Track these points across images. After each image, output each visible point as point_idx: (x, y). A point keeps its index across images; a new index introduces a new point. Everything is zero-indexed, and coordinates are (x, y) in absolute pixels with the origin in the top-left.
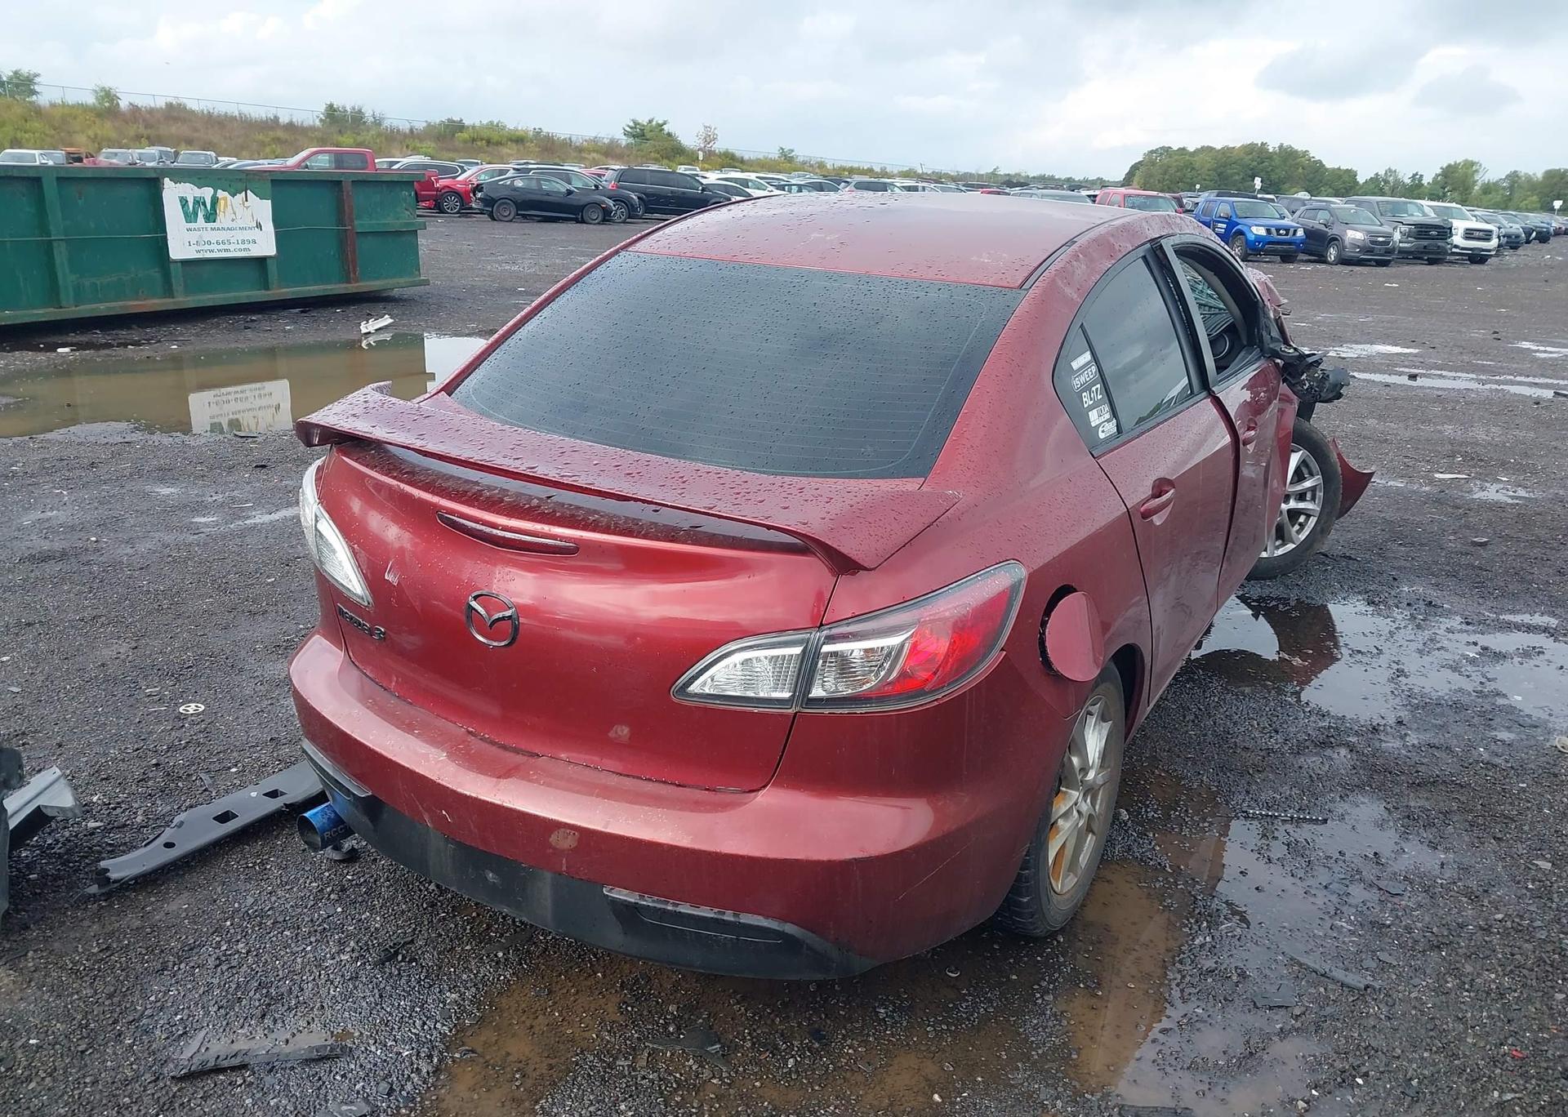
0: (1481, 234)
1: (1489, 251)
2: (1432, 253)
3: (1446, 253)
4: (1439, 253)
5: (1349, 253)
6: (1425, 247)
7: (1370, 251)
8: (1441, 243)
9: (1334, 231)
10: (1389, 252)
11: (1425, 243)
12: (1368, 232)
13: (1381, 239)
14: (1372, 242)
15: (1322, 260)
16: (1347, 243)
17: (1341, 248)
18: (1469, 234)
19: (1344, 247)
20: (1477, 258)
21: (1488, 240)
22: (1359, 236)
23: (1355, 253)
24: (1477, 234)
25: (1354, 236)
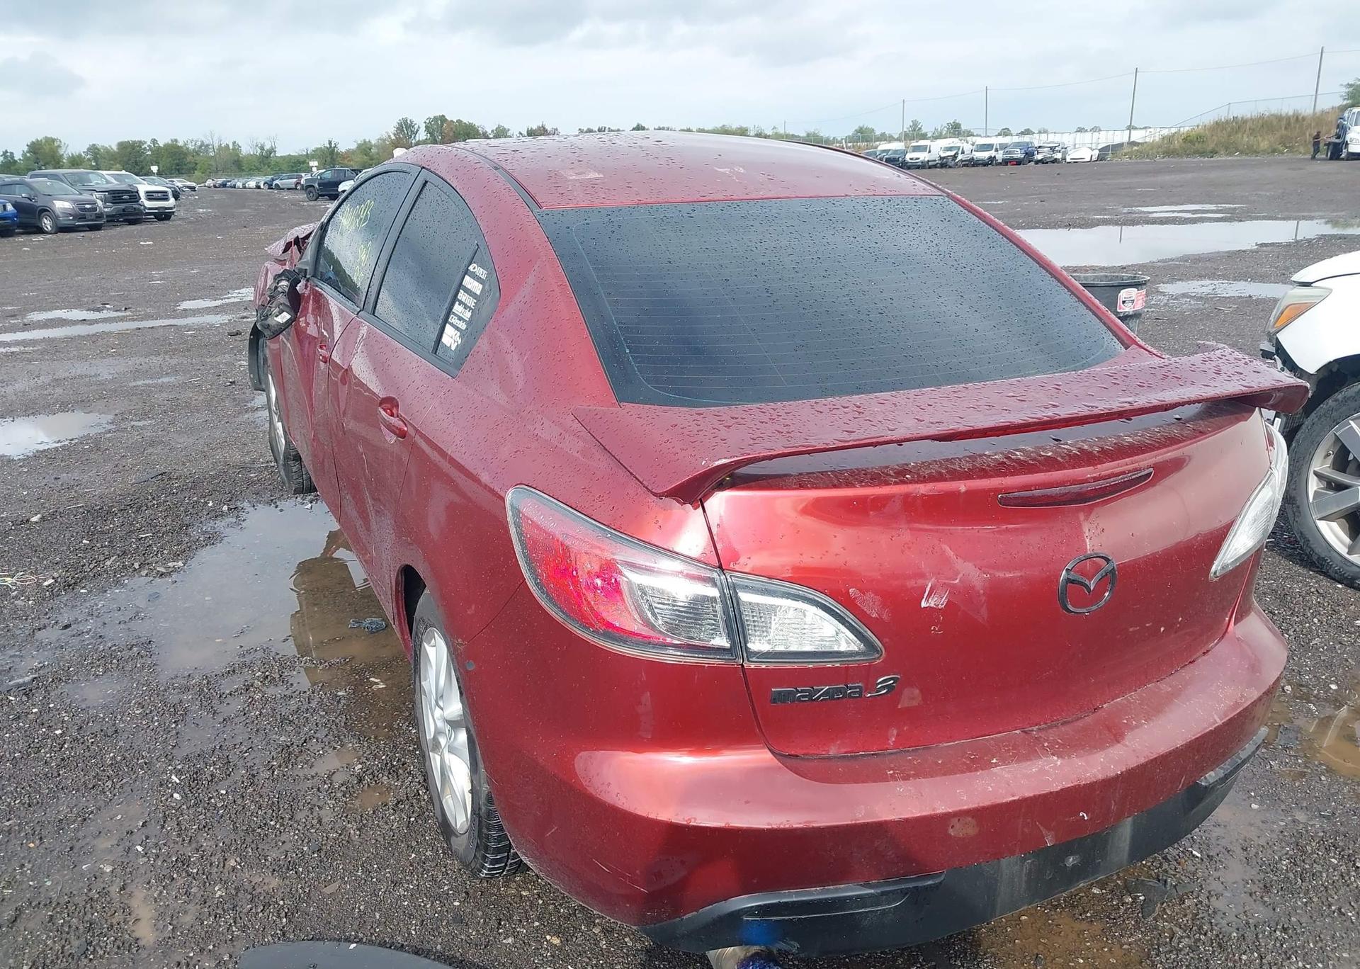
0: (159, 195)
1: (171, 208)
2: (131, 215)
3: (141, 213)
4: (137, 214)
5: (64, 221)
6: (124, 210)
7: (83, 218)
8: (135, 206)
9: (40, 203)
10: (99, 216)
11: (123, 206)
12: (74, 201)
13: (88, 206)
14: (81, 209)
15: (40, 231)
16: (58, 212)
17: (54, 218)
18: (151, 196)
19: (57, 217)
20: (163, 216)
21: (167, 199)
22: (67, 205)
23: (70, 221)
24: (156, 195)
25: (61, 206)
